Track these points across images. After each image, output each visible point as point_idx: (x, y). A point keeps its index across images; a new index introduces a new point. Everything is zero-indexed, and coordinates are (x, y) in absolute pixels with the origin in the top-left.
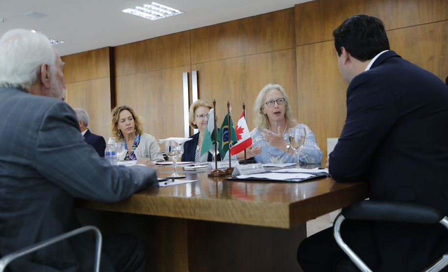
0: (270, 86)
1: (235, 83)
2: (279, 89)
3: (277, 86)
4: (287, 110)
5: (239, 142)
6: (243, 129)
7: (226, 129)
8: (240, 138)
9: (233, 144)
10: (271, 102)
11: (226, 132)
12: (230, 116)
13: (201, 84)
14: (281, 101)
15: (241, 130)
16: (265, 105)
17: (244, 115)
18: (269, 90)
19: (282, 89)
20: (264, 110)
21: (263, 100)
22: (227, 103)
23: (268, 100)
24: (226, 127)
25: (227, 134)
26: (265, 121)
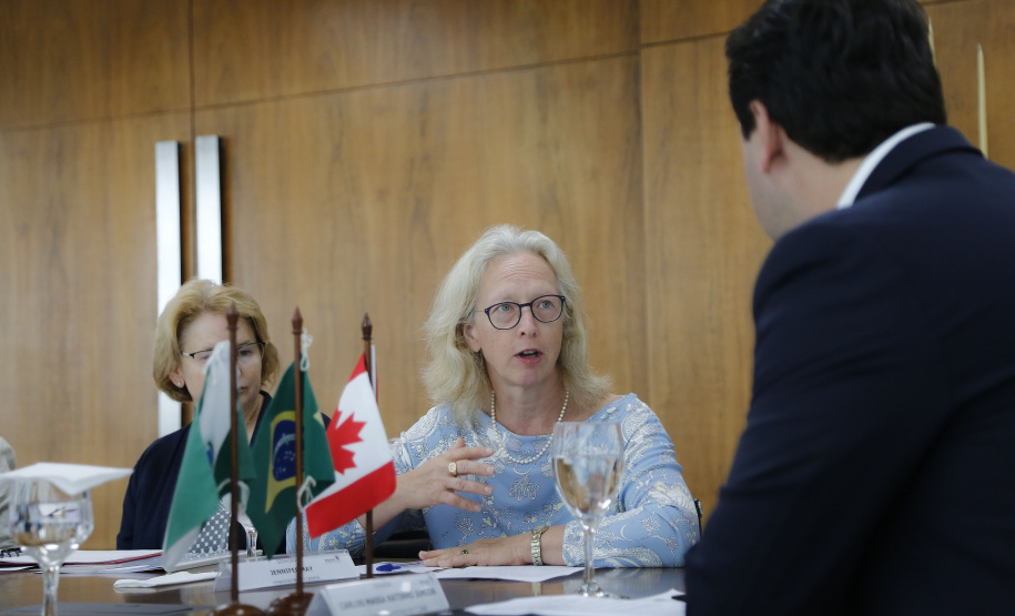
0: (504, 234)
1: (382, 194)
2: (541, 254)
3: (537, 237)
4: (567, 337)
5: (343, 480)
6: (360, 425)
7: (285, 427)
8: (346, 461)
9: (316, 490)
10: (507, 306)
11: (286, 438)
12: (302, 375)
13: (234, 194)
14: (547, 303)
15: (352, 430)
16: (481, 317)
17: (366, 365)
18: (500, 253)
19: (554, 252)
20: (474, 332)
21: (474, 293)
22: (290, 317)
23: (494, 295)
24: (288, 416)
25: (291, 446)
26: (473, 379)
